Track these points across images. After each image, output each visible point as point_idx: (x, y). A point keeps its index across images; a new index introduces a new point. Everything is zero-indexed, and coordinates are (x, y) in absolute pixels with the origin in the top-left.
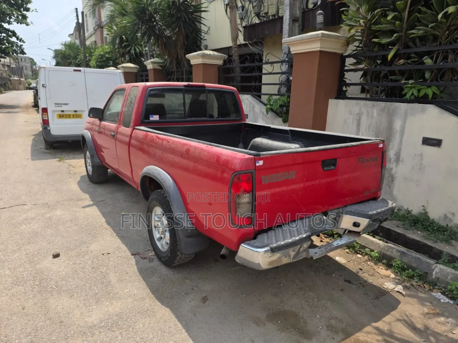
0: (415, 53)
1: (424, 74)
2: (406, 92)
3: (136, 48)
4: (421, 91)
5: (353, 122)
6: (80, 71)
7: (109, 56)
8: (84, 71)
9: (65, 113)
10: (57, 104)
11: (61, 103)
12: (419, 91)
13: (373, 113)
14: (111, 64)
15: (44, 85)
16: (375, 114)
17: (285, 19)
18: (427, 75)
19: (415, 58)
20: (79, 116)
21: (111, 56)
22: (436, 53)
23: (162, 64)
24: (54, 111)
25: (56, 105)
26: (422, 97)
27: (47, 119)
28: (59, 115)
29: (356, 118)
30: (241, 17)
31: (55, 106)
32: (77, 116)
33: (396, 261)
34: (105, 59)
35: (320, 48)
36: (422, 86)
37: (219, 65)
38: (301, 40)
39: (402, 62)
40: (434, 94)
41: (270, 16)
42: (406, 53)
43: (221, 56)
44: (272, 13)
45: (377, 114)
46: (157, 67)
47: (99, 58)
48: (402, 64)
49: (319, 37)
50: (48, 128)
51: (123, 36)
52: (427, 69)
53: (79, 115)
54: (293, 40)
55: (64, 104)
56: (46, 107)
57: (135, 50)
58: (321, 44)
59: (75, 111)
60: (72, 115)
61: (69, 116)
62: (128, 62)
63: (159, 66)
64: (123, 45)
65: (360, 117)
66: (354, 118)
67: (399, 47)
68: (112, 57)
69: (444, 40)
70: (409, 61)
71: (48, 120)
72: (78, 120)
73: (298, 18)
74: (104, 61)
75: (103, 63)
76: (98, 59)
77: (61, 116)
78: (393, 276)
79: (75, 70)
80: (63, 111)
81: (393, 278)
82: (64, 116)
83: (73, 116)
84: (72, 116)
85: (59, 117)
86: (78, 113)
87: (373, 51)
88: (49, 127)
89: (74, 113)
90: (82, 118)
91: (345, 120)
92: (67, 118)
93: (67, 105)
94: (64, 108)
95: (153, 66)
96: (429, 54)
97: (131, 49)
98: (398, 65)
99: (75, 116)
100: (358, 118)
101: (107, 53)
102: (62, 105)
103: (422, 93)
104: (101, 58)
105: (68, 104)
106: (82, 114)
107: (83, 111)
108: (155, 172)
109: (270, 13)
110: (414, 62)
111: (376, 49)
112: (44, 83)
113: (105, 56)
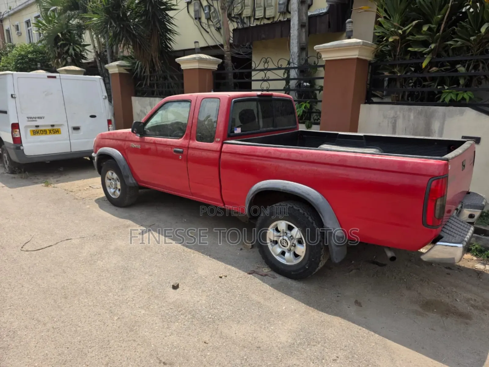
0: (448, 62)
1: (459, 81)
2: (445, 96)
3: (75, 48)
4: (458, 96)
5: (388, 126)
6: (55, 77)
7: (33, 57)
8: (59, 78)
9: (40, 128)
10: (31, 118)
11: (35, 117)
12: (457, 95)
13: (409, 116)
14: (39, 66)
15: (13, 96)
16: (412, 117)
17: (293, 24)
18: (462, 82)
19: (448, 66)
20: (57, 132)
21: (35, 56)
22: (468, 62)
23: (130, 68)
24: (27, 127)
25: (29, 119)
26: (460, 101)
27: (18, 136)
28: (33, 131)
29: (391, 121)
30: (208, 17)
31: (29, 121)
32: (55, 131)
33: (474, 246)
34: (28, 60)
35: (358, 55)
36: (459, 91)
37: (214, 70)
38: (339, 47)
39: (435, 69)
40: (470, 98)
41: (244, 17)
42: (440, 62)
43: (217, 60)
44: (247, 15)
45: (414, 117)
46: (123, 71)
47: (20, 59)
48: (435, 72)
49: (361, 45)
50: (21, 148)
51: (59, 34)
52: (461, 76)
53: (57, 130)
54: (328, 48)
55: (38, 118)
56: (17, 122)
57: (74, 50)
58: (359, 52)
59: (53, 126)
60: (49, 130)
61: (45, 132)
62: (70, 65)
63: (125, 70)
64: (59, 44)
65: (395, 121)
66: (389, 121)
67: (433, 56)
68: (36, 58)
69: (476, 50)
70: (443, 69)
71: (20, 138)
72: (56, 136)
73: (305, 23)
74: (26, 62)
75: (25, 65)
76: (18, 60)
77: (35, 133)
78: (475, 258)
79: (49, 77)
80: (37, 126)
81: (476, 260)
82: (39, 132)
83: (50, 132)
84: (48, 132)
85: (33, 133)
86: (55, 128)
87: (405, 59)
88: (22, 146)
89: (50, 128)
90: (60, 134)
91: (380, 123)
92: (43, 134)
93: (43, 119)
94: (39, 122)
95: (119, 71)
96: (462, 63)
97: (69, 49)
98: (432, 72)
99: (51, 132)
100: (394, 121)
101: (29, 52)
102: (37, 119)
103: (460, 98)
104: (22, 59)
105: (44, 117)
106: (60, 129)
107: (61, 125)
108: (287, 185)
109: (245, 15)
110: (446, 70)
111: (408, 57)
112: (13, 93)
113: (27, 56)
